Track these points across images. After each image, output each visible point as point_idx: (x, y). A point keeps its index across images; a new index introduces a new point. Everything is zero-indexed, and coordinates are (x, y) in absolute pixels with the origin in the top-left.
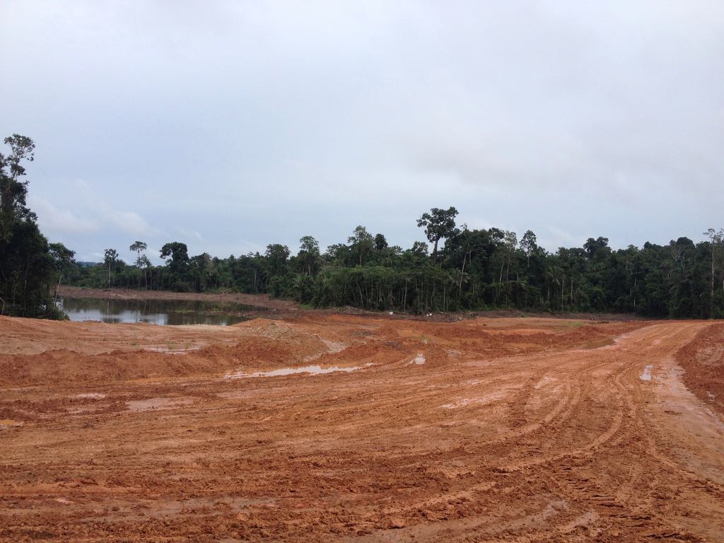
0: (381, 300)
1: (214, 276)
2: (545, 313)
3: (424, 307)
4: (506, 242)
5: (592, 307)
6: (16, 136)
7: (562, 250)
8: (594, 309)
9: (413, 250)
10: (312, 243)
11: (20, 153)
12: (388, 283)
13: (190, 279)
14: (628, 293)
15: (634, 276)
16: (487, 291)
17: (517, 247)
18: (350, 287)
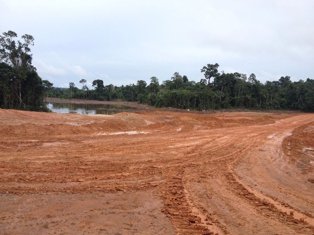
0: (184, 104)
1: (115, 94)
2: (258, 110)
3: (203, 107)
4: (241, 79)
5: (281, 107)
6: (26, 35)
7: (268, 82)
8: (281, 108)
9: (200, 82)
10: (156, 80)
11: (28, 42)
12: (188, 97)
13: (105, 95)
14: (297, 101)
15: (300, 94)
16: (232, 101)
17: (247, 81)
18: (171, 99)
